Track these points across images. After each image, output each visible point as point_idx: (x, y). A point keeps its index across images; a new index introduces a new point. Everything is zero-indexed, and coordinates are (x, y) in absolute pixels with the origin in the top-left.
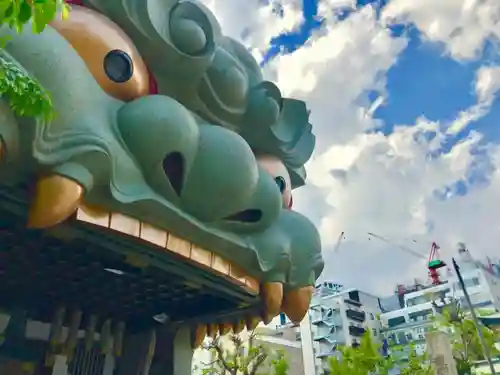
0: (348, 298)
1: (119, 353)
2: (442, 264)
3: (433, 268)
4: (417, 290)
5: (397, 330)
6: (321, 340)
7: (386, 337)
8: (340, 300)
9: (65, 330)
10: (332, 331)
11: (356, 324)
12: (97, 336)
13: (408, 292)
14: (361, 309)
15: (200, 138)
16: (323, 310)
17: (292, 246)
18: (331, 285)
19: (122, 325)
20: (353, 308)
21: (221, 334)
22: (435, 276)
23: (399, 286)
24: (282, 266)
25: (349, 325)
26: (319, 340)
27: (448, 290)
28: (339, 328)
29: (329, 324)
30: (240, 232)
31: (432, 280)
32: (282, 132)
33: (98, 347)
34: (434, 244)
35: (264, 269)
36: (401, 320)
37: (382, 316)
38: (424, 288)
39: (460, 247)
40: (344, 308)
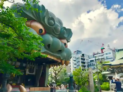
0: (82, 55)
1: (37, 69)
2: (104, 49)
3: (102, 49)
4: (98, 54)
5: (92, 63)
6: (75, 64)
7: (89, 64)
8: (80, 56)
9: (28, 65)
10: (77, 62)
11: (83, 61)
12: (33, 66)
13: (96, 54)
14: (84, 58)
15: (53, 41)
16: (76, 58)
17: (67, 55)
18: (79, 51)
19: (37, 64)
20: (82, 58)
21: (54, 66)
22: (102, 51)
23: (94, 53)
24: (65, 58)
25: (81, 61)
26: (74, 64)
27: (104, 55)
28: (79, 62)
29: (77, 61)
30: (58, 53)
31: (101, 52)
32: (66, 36)
33: (34, 68)
34: (103, 44)
35: (62, 58)
36: (93, 61)
37: (89, 59)
38: (99, 54)
39: (108, 46)
40: (80, 57)
